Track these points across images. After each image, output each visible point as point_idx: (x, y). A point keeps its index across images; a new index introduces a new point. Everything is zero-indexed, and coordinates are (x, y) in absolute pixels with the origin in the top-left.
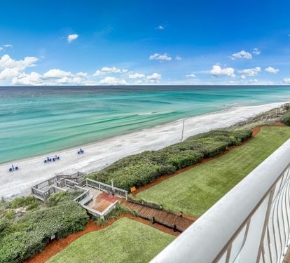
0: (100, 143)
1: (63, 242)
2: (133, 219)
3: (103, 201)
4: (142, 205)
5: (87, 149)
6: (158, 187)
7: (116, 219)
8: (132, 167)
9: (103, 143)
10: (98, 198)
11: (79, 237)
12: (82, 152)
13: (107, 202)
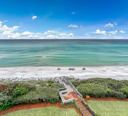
0: (95, 67)
1: (46, 104)
2: (78, 113)
3: (71, 95)
4: (87, 108)
5: (87, 69)
6: (105, 103)
7: (70, 108)
8: (93, 84)
9: (96, 67)
10: (70, 93)
11: (52, 106)
12: (85, 69)
13: (72, 97)
